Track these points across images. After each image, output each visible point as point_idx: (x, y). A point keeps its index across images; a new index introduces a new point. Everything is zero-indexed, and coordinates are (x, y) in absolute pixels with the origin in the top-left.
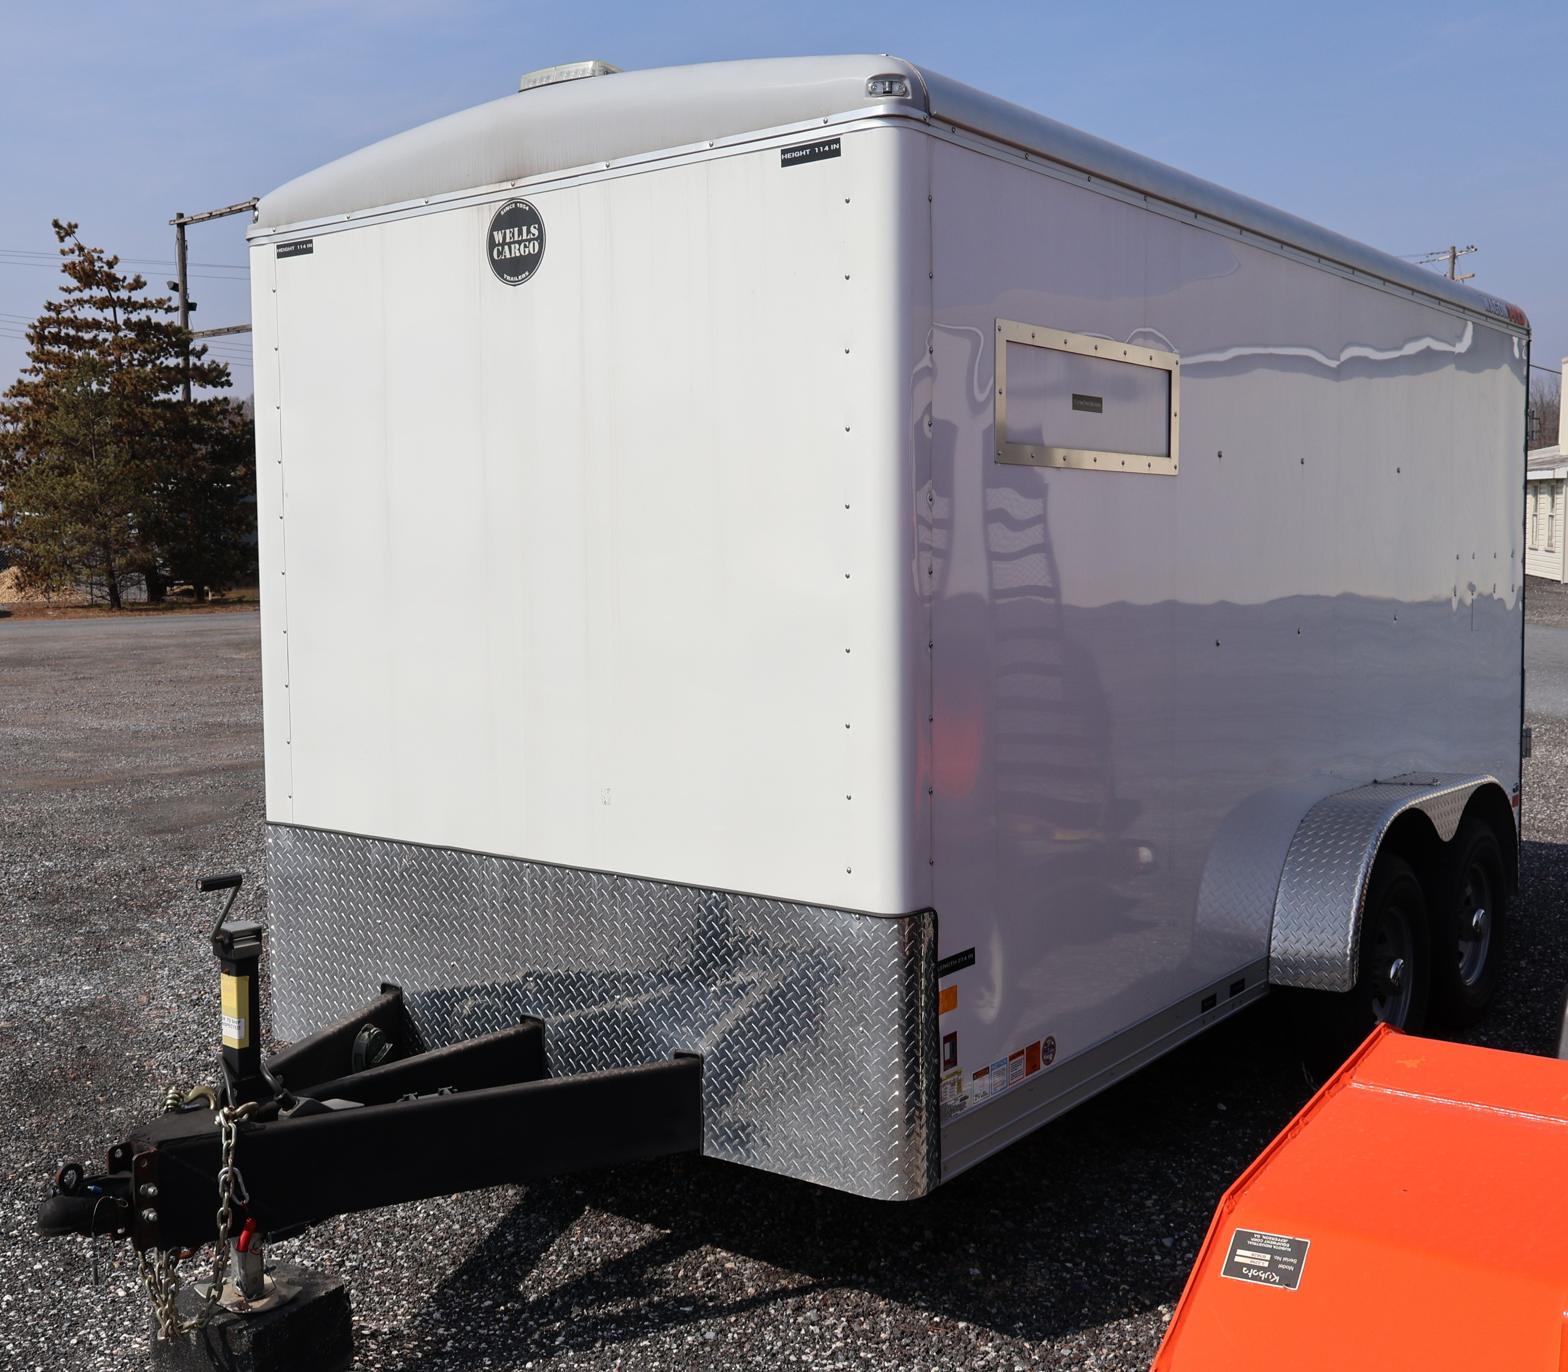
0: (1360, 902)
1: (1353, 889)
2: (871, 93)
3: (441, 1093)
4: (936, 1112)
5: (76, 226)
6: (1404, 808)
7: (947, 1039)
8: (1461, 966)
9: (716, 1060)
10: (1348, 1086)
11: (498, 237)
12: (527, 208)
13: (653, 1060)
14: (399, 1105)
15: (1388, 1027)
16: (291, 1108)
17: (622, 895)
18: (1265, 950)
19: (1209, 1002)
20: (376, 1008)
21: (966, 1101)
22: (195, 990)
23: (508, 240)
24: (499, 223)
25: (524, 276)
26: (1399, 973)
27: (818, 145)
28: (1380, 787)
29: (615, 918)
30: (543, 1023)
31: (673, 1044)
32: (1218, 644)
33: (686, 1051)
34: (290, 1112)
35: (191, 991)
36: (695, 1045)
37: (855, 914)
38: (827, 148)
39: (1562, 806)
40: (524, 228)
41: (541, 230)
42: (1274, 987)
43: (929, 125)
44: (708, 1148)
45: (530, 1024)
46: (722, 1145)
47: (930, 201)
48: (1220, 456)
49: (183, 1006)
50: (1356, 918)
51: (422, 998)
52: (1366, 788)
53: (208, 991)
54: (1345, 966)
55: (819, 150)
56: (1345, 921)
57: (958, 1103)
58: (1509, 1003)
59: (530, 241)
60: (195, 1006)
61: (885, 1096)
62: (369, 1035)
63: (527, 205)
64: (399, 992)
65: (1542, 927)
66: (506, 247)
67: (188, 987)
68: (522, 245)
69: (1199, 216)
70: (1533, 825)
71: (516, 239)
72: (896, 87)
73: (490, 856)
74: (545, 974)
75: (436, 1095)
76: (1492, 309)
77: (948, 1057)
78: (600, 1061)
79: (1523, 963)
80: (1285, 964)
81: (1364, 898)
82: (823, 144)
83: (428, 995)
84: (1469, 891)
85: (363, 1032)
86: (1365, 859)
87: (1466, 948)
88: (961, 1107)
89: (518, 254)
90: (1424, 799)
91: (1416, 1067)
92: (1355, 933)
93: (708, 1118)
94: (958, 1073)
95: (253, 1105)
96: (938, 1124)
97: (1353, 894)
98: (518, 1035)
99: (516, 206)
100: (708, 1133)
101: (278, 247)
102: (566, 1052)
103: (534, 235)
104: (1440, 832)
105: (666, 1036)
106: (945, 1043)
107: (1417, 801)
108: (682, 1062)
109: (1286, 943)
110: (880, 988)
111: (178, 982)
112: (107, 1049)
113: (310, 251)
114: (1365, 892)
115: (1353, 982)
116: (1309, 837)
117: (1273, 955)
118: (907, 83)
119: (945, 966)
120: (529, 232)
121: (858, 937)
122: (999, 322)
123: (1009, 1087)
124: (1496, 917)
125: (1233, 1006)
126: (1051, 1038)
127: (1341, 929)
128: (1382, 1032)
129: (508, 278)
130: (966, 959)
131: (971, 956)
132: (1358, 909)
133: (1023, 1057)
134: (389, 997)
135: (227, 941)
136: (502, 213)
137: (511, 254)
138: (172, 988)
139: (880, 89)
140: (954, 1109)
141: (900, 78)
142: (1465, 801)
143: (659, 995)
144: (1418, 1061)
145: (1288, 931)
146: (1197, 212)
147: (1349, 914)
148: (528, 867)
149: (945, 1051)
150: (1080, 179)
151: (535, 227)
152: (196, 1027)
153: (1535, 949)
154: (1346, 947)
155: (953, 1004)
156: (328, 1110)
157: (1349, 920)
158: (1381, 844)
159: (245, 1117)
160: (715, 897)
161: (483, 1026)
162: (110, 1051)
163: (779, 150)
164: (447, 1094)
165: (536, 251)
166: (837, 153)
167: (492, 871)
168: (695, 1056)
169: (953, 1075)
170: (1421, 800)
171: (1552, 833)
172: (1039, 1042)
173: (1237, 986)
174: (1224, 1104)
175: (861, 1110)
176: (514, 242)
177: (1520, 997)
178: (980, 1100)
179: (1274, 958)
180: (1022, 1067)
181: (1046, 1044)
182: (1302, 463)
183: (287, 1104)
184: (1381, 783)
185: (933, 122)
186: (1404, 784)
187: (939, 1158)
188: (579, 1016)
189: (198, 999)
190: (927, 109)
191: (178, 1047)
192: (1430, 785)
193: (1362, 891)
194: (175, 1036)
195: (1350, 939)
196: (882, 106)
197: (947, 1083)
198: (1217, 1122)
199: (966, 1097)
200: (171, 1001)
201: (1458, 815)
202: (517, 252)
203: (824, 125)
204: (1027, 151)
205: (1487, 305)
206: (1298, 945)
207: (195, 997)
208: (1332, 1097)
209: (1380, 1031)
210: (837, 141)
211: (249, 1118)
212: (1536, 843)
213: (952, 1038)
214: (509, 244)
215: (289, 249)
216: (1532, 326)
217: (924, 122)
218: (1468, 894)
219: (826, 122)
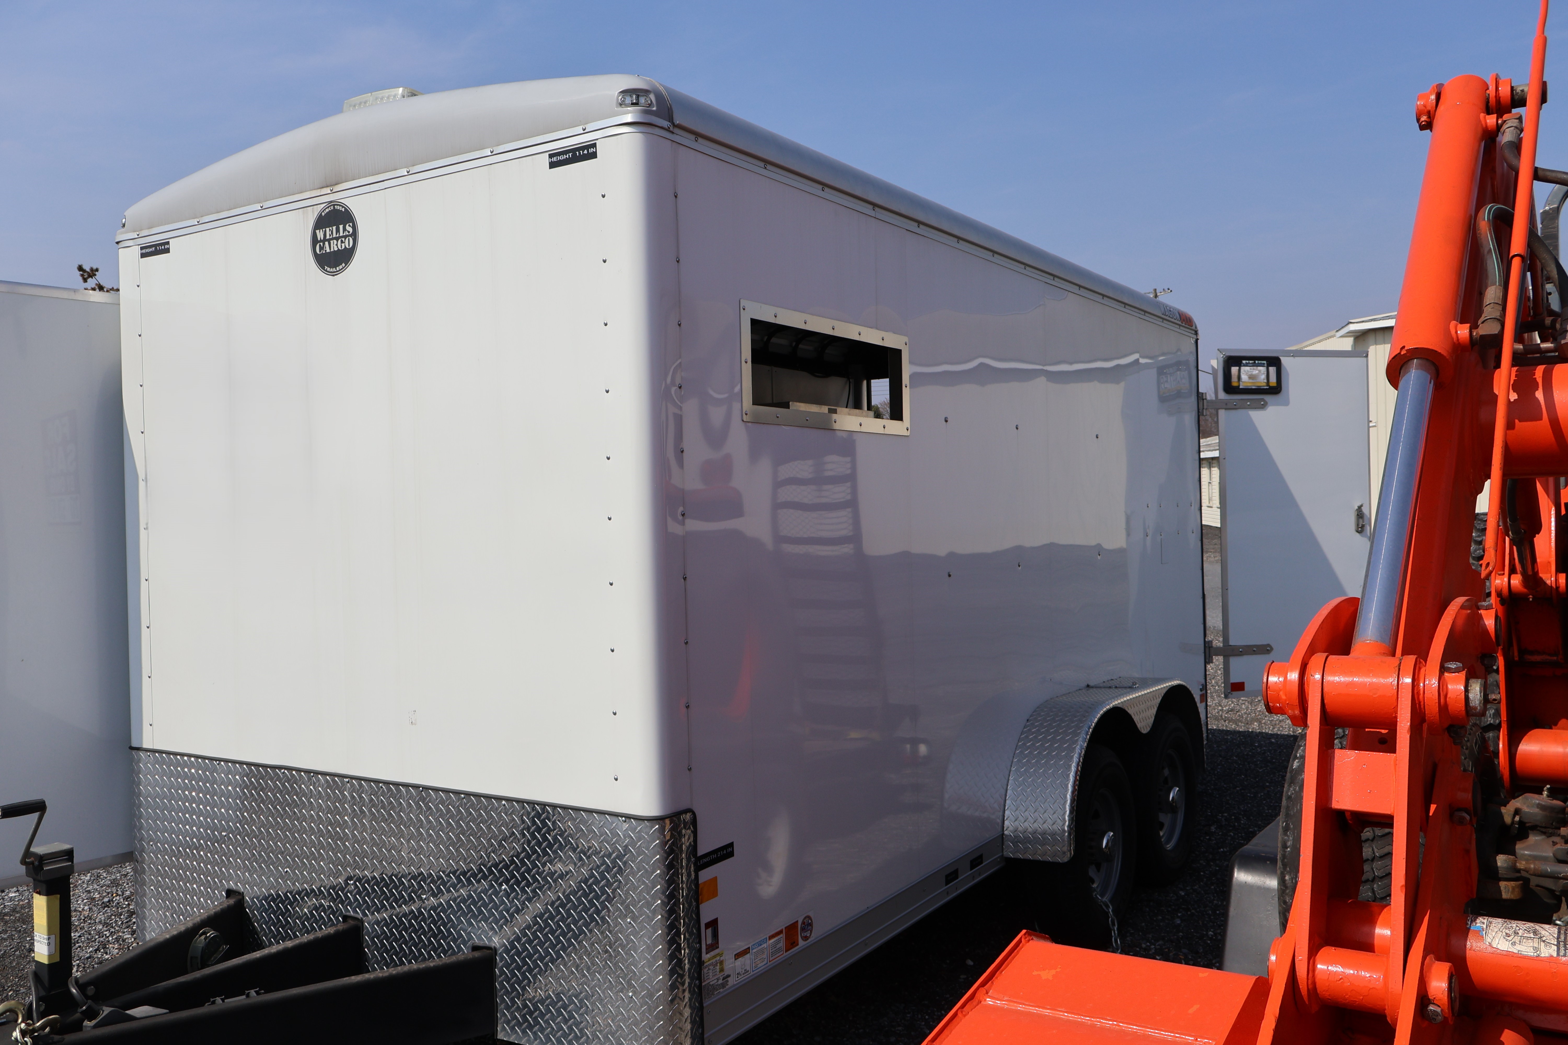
0: (1074, 786)
1: (1068, 776)
2: (621, 105)
3: (248, 996)
4: (699, 992)
5: (97, 270)
6: (1108, 707)
7: (708, 925)
8: (1161, 834)
9: (507, 951)
10: (982, 1003)
11: (320, 235)
12: (343, 210)
13: (454, 953)
14: (205, 1009)
15: (1030, 935)
16: (94, 1019)
17: (426, 805)
18: (999, 829)
19: (951, 876)
20: (216, 913)
21: (729, 979)
22: (108, 893)
23: (328, 237)
24: (322, 222)
25: (341, 267)
26: (1110, 844)
27: (578, 149)
28: (1091, 690)
29: (422, 826)
30: (362, 922)
31: (471, 938)
32: (950, 576)
33: (481, 944)
34: (94, 1022)
35: (104, 894)
36: (490, 939)
37: (622, 817)
38: (586, 152)
39: (1242, 700)
40: (341, 227)
41: (354, 228)
42: (1008, 860)
43: (673, 133)
44: (501, 1031)
45: (351, 922)
46: (513, 1029)
47: (676, 197)
48: (946, 421)
49: (95, 909)
50: (1071, 800)
51: (260, 901)
52: (1080, 691)
53: (120, 893)
54: (1063, 840)
55: (580, 153)
56: (1062, 802)
57: (720, 982)
58: (1201, 862)
59: (345, 237)
60: (105, 907)
61: (650, 980)
62: (206, 938)
63: (343, 207)
64: (240, 897)
65: (1228, 798)
66: (327, 243)
67: (103, 891)
68: (340, 241)
69: (921, 226)
70: (1221, 716)
71: (334, 236)
72: (642, 100)
73: (317, 773)
74: (363, 877)
75: (244, 997)
76: (1167, 313)
77: (709, 941)
78: (410, 955)
79: (1213, 829)
80: (1016, 840)
81: (1077, 783)
82: (583, 148)
83: (266, 898)
84: (1166, 772)
85: (201, 936)
86: (1078, 750)
87: (1165, 818)
88: (723, 985)
89: (336, 249)
90: (1125, 699)
91: (1051, 978)
92: (1071, 812)
93: (501, 1004)
94: (720, 955)
95: (54, 1018)
96: (701, 1003)
97: (1068, 780)
98: (337, 934)
99: (334, 208)
100: (501, 1018)
101: (142, 248)
102: (382, 948)
103: (349, 232)
104: (1139, 725)
105: (465, 931)
106: (707, 928)
107: (1119, 701)
108: (477, 954)
109: (1017, 823)
110: (644, 883)
111: (96, 886)
112: (15, 951)
113: (167, 251)
114: (1078, 778)
115: (1071, 854)
116: (1033, 733)
117: (1006, 832)
118: (652, 97)
119: (705, 860)
120: (344, 229)
121: (625, 837)
122: (743, 303)
123: (769, 964)
124: (1188, 793)
125: (974, 878)
126: (809, 917)
127: (1059, 809)
128: (1023, 940)
129: (328, 269)
130: (725, 852)
131: (730, 849)
132: (1073, 792)
133: (783, 936)
134: (231, 901)
135: (36, 863)
136: (323, 214)
137: (330, 249)
138: (89, 892)
139: (628, 100)
140: (714, 988)
141: (646, 92)
142: (1159, 700)
143: (459, 894)
144: (1053, 972)
145: (1017, 812)
146: (919, 223)
147: (1066, 797)
148: (348, 782)
149: (707, 937)
150: (816, 189)
151: (349, 226)
152: (101, 927)
153: (1222, 816)
154: (1064, 824)
155: (714, 894)
156: (132, 1018)
157: (1066, 802)
158: (1090, 738)
159: (47, 1030)
160: (504, 805)
161: (311, 925)
162: (17, 953)
163: (547, 154)
164: (254, 996)
165: (351, 246)
166: (594, 156)
167: (318, 787)
168: (488, 948)
169: (715, 957)
170: (1122, 700)
171: (1236, 722)
172: (797, 921)
173: (976, 861)
174: (972, 960)
175: (630, 994)
176: (333, 239)
177: (1211, 856)
178: (742, 978)
179: (1007, 836)
180: (782, 944)
181: (803, 923)
182: (1017, 428)
183: (91, 1014)
184: (1092, 687)
185: (676, 130)
186: (1110, 687)
187: (703, 1034)
188: (392, 915)
189: (109, 901)
190: (671, 119)
191: (80, 947)
192: (1130, 687)
193: (1076, 777)
194: (80, 936)
195: (1067, 818)
196: (630, 115)
197: (710, 965)
198: (965, 977)
199: (728, 976)
200: (85, 905)
201: (1154, 711)
202: (335, 247)
203: (583, 132)
204: (766, 162)
205: (1163, 309)
206: (1026, 824)
207: (106, 900)
208: (965, 1016)
209: (1021, 938)
210: (594, 145)
211: (50, 1032)
212: (1223, 730)
213: (713, 924)
214: (329, 241)
215: (150, 250)
216: (1199, 328)
217: (668, 130)
218: (1166, 775)
219: (584, 130)
